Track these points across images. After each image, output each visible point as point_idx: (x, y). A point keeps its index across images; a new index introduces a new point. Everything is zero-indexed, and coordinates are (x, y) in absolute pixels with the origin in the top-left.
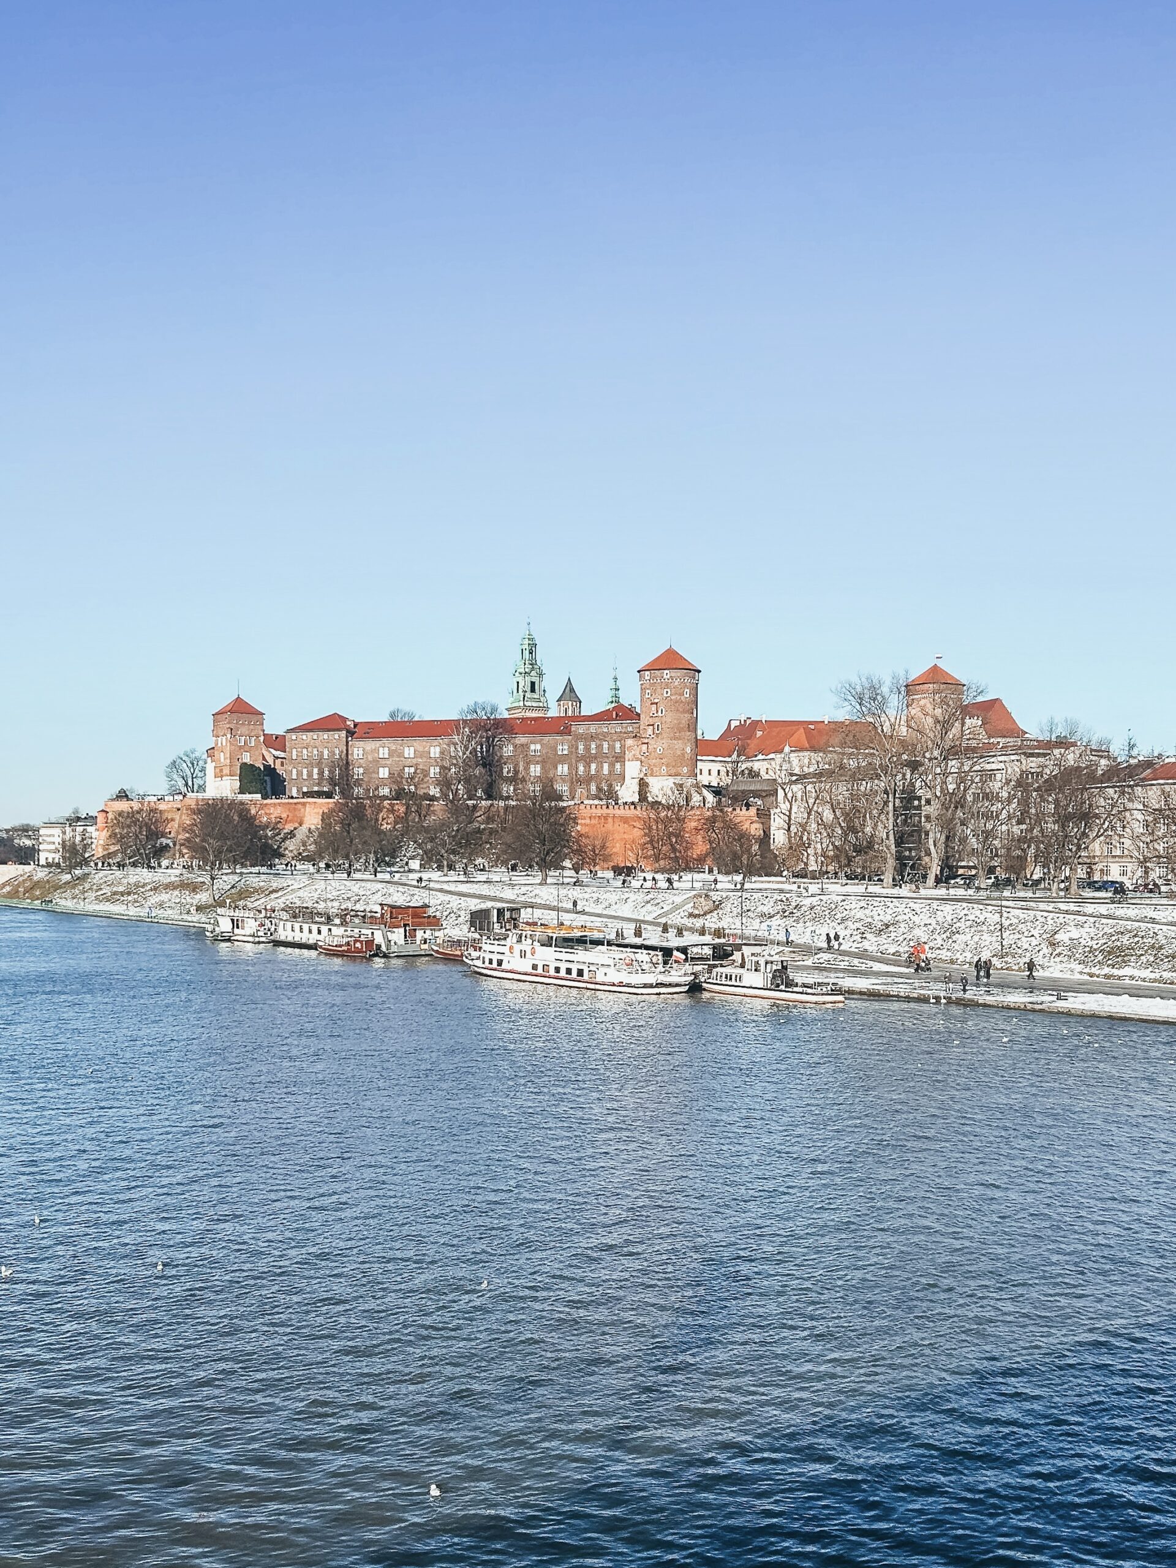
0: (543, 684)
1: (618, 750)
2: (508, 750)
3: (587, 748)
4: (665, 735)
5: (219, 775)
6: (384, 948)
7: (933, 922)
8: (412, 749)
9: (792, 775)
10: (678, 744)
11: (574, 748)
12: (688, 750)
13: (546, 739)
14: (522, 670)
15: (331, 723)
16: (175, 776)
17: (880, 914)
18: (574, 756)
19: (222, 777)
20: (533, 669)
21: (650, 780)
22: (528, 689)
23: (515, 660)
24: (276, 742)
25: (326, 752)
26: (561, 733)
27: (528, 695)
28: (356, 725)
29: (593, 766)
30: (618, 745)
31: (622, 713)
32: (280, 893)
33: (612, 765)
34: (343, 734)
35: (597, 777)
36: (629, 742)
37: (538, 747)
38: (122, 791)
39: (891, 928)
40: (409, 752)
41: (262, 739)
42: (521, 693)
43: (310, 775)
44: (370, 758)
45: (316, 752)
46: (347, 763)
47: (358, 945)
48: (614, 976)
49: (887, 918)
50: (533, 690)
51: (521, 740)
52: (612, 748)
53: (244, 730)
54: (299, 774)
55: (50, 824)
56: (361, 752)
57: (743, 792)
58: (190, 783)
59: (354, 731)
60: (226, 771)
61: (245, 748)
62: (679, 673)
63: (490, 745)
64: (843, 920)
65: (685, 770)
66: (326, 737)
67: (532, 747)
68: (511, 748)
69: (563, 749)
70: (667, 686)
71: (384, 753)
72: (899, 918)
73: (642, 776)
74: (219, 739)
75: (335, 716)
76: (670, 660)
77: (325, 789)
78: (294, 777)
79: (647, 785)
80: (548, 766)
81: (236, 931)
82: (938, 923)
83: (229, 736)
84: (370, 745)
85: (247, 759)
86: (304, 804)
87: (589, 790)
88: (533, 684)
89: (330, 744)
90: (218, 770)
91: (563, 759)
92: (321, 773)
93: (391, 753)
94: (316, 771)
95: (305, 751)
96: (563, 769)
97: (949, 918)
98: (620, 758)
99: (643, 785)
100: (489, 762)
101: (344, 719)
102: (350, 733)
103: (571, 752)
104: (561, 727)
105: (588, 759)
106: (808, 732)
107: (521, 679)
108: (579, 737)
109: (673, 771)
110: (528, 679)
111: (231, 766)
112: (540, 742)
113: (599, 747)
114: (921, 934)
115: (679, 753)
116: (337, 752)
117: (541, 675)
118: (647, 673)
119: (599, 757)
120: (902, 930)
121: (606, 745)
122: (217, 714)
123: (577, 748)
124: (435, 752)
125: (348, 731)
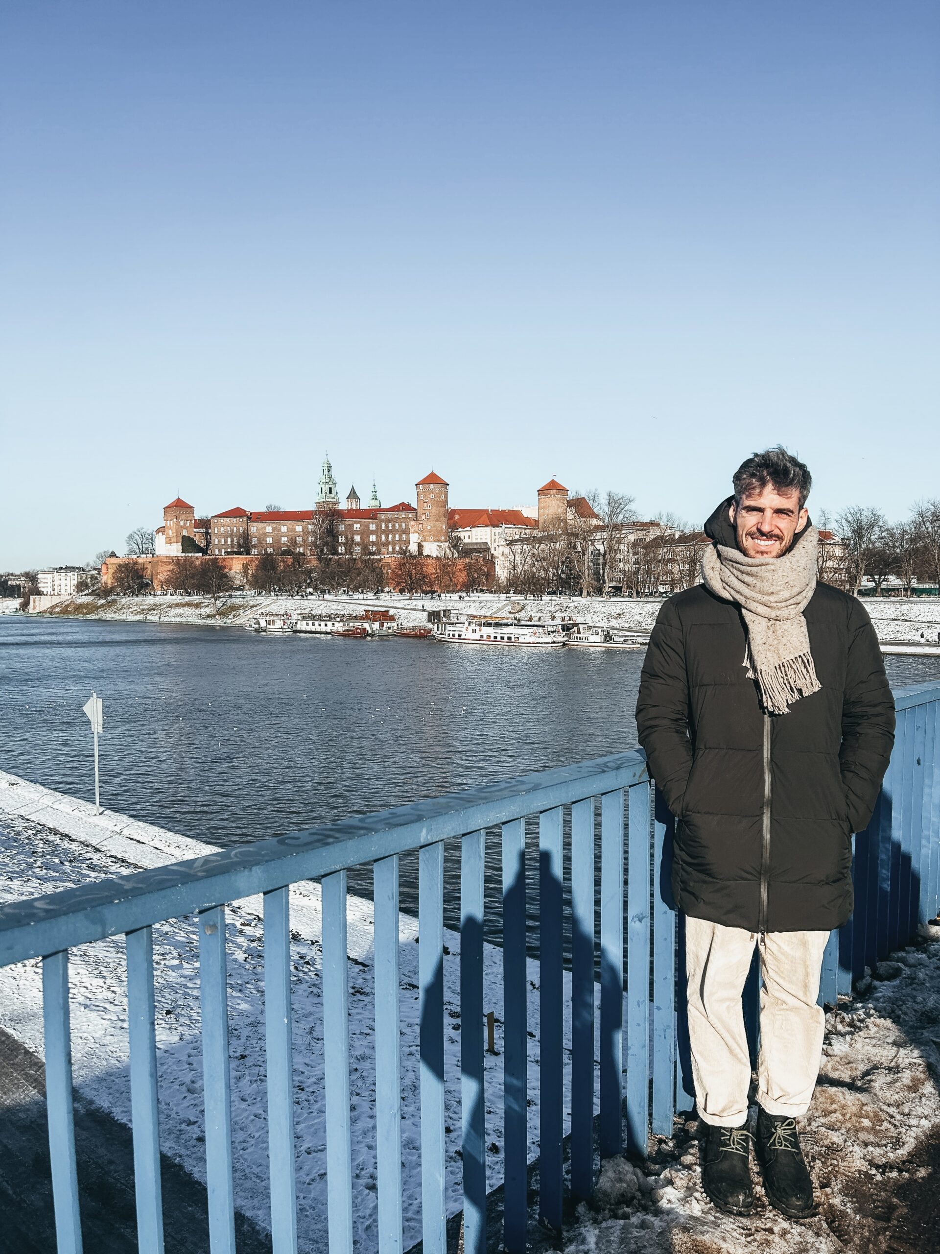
0: (336, 489)
1: (404, 527)
2: (341, 528)
3: (387, 526)
4: (432, 519)
5: (169, 541)
6: (370, 632)
7: (644, 612)
8: (286, 527)
9: (506, 540)
10: (439, 524)
11: (378, 526)
12: (444, 527)
13: (363, 521)
14: (324, 481)
15: (236, 513)
16: (132, 543)
17: (616, 609)
18: (379, 530)
19: (171, 543)
20: (330, 480)
21: (424, 544)
22: (328, 492)
23: (319, 476)
24: (205, 524)
25: (235, 529)
26: (371, 518)
27: (328, 495)
28: (251, 514)
29: (390, 536)
30: (404, 525)
31: (405, 507)
32: (258, 608)
33: (400, 536)
34: (245, 519)
35: (394, 543)
36: (412, 523)
37: (358, 526)
38: (113, 552)
39: (622, 616)
40: (284, 529)
41: (193, 522)
42: (324, 494)
43: (226, 542)
44: (261, 532)
45: (229, 528)
46: (248, 535)
47: (359, 631)
48: (528, 639)
49: (618, 611)
50: (330, 492)
51: (348, 521)
52: (400, 526)
53: (183, 517)
54: (219, 541)
55: (44, 572)
56: (255, 529)
57: (470, 549)
58: (141, 547)
59: (252, 517)
60: (174, 540)
61: (184, 527)
62: (439, 486)
63: (331, 524)
64: (595, 613)
65: (443, 538)
66: (235, 520)
67: (355, 526)
68: (343, 526)
69: (373, 527)
70: (432, 493)
71: (269, 529)
72: (625, 611)
73: (419, 541)
74: (168, 522)
75: (238, 509)
76: (432, 479)
77: (235, 550)
78: (216, 543)
79: (422, 546)
80: (365, 536)
81: (268, 626)
82: (646, 612)
83: (175, 520)
84: (261, 525)
85: (185, 533)
86: (232, 559)
87: (388, 549)
88: (330, 489)
89: (237, 525)
90: (168, 540)
91: (372, 532)
92: (232, 541)
93: (273, 530)
94: (229, 540)
95: (222, 529)
96: (373, 538)
97: (651, 610)
98: (406, 532)
99: (420, 546)
100: (332, 533)
101: (245, 511)
102: (249, 518)
103: (377, 529)
104: (372, 514)
105: (387, 532)
106: (488, 515)
107: (323, 486)
108: (382, 521)
109: (437, 539)
110: (328, 486)
111: (177, 537)
112: (359, 523)
113: (393, 526)
114: (637, 617)
115: (439, 529)
116: (241, 529)
117: (334, 484)
118: (421, 486)
119: (393, 531)
120: (628, 616)
121: (397, 525)
122: (167, 507)
123: (381, 526)
124: (299, 529)
125: (248, 517)
